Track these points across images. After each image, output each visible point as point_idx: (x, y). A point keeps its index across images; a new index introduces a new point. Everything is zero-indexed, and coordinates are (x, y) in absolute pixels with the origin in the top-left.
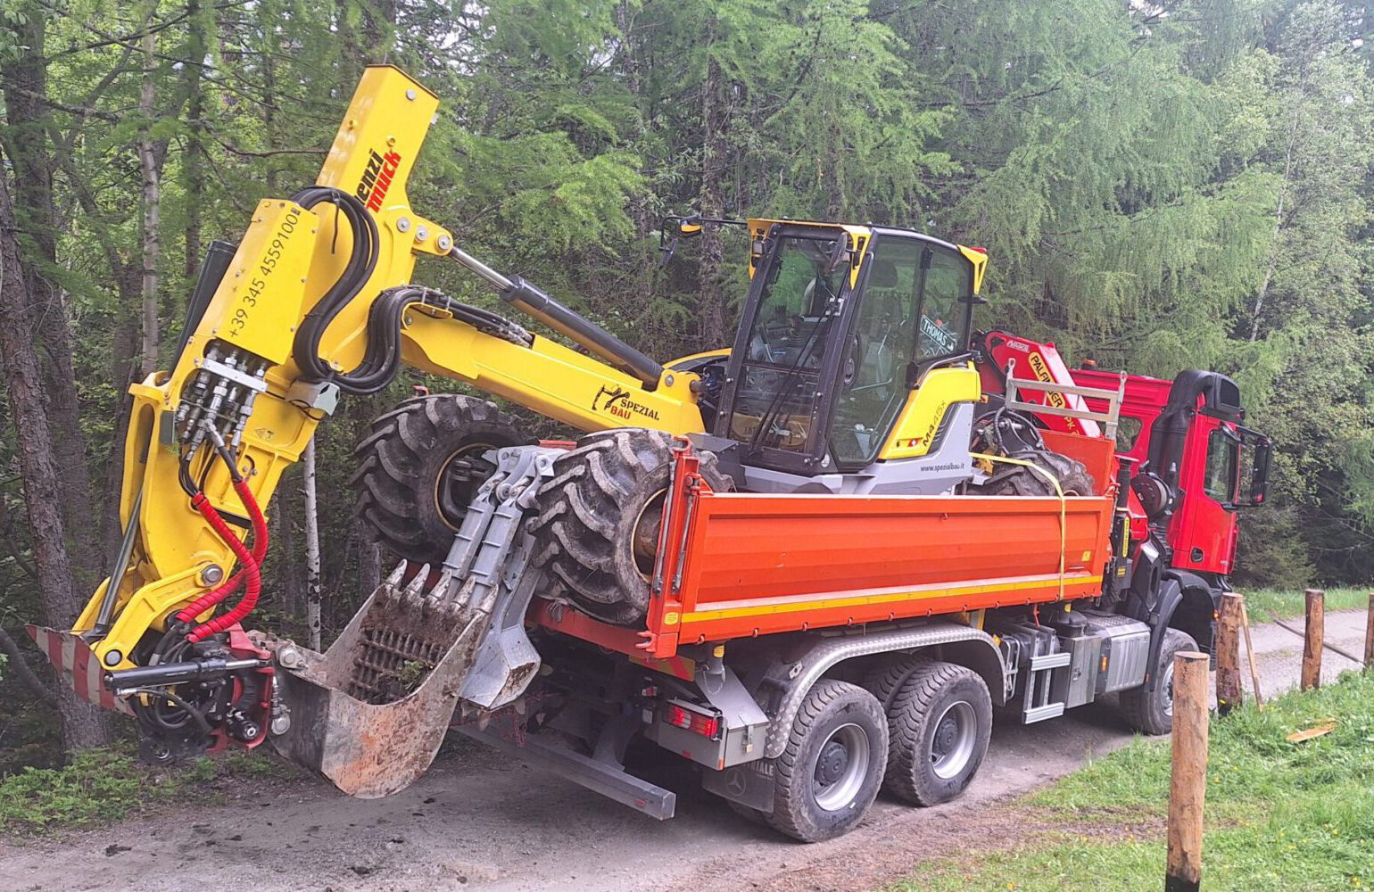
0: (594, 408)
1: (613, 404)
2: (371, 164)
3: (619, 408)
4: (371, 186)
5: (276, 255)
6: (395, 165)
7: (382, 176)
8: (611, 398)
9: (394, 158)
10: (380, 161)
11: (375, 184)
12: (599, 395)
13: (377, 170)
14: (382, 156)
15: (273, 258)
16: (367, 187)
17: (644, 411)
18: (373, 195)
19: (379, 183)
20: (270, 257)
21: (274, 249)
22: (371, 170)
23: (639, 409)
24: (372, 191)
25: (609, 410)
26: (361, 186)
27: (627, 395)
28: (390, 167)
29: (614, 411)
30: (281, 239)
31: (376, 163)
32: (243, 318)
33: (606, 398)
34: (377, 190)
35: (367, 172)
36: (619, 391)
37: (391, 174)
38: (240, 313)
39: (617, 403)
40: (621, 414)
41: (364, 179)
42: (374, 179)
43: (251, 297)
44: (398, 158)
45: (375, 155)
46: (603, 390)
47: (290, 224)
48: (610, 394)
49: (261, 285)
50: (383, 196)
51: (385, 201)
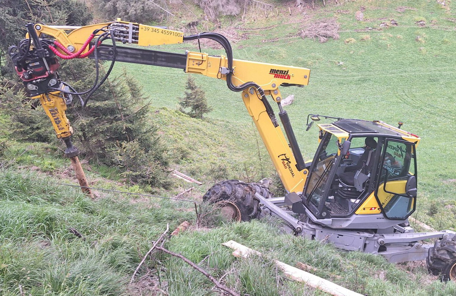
0: (279, 157)
1: (284, 161)
2: (285, 71)
3: (285, 163)
4: (280, 73)
5: (168, 34)
6: (287, 79)
7: (283, 75)
8: (285, 159)
9: (289, 77)
10: (287, 74)
11: (281, 74)
12: (283, 155)
13: (284, 74)
14: (288, 74)
15: (167, 33)
16: (279, 72)
17: (291, 171)
18: (278, 75)
19: (281, 75)
20: (166, 32)
21: (169, 32)
22: (284, 72)
23: (290, 169)
24: (279, 74)
25: (282, 161)
26: (279, 71)
27: (290, 162)
28: (286, 77)
29: (283, 163)
30: (172, 34)
31: (286, 73)
32: (147, 30)
33: (283, 157)
34: (279, 75)
35: (283, 71)
36: (288, 159)
37: (285, 78)
38: (148, 29)
39: (286, 162)
40: (284, 165)
41: (281, 71)
42: (282, 74)
43: (154, 30)
44: (289, 79)
45: (288, 72)
46: (285, 155)
47: (177, 35)
48: (286, 158)
49: (158, 32)
50: (279, 78)
51: (277, 79)
